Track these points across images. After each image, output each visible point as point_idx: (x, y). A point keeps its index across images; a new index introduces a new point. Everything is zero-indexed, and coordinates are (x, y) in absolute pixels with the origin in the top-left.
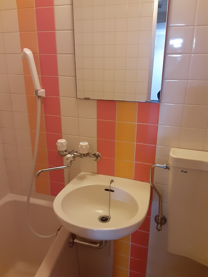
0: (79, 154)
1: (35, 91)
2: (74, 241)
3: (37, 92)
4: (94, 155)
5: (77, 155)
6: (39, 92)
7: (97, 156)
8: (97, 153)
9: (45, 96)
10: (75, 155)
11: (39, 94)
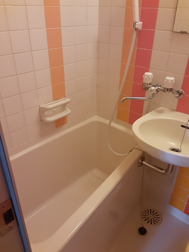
0: (163, 89)
1: (133, 23)
2: (143, 162)
3: (135, 24)
4: (178, 92)
5: (161, 89)
6: (137, 24)
7: (180, 94)
8: (181, 91)
9: (141, 29)
10: (159, 89)
11: (137, 27)
